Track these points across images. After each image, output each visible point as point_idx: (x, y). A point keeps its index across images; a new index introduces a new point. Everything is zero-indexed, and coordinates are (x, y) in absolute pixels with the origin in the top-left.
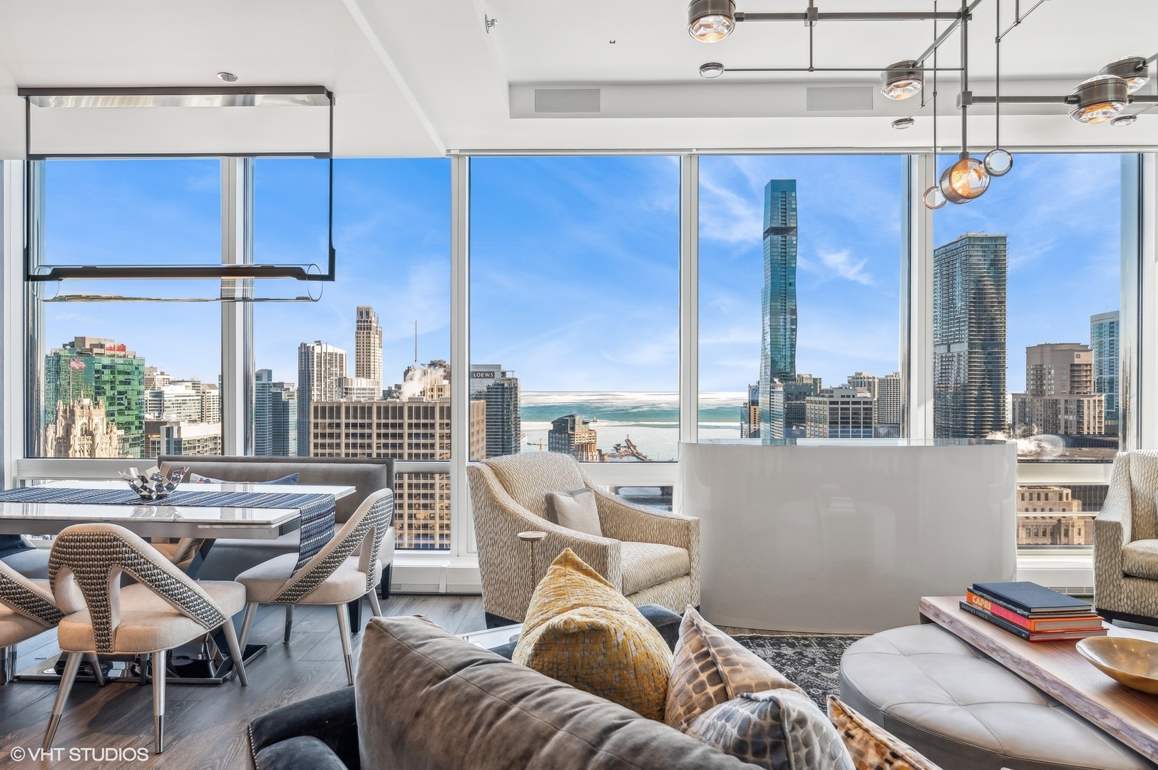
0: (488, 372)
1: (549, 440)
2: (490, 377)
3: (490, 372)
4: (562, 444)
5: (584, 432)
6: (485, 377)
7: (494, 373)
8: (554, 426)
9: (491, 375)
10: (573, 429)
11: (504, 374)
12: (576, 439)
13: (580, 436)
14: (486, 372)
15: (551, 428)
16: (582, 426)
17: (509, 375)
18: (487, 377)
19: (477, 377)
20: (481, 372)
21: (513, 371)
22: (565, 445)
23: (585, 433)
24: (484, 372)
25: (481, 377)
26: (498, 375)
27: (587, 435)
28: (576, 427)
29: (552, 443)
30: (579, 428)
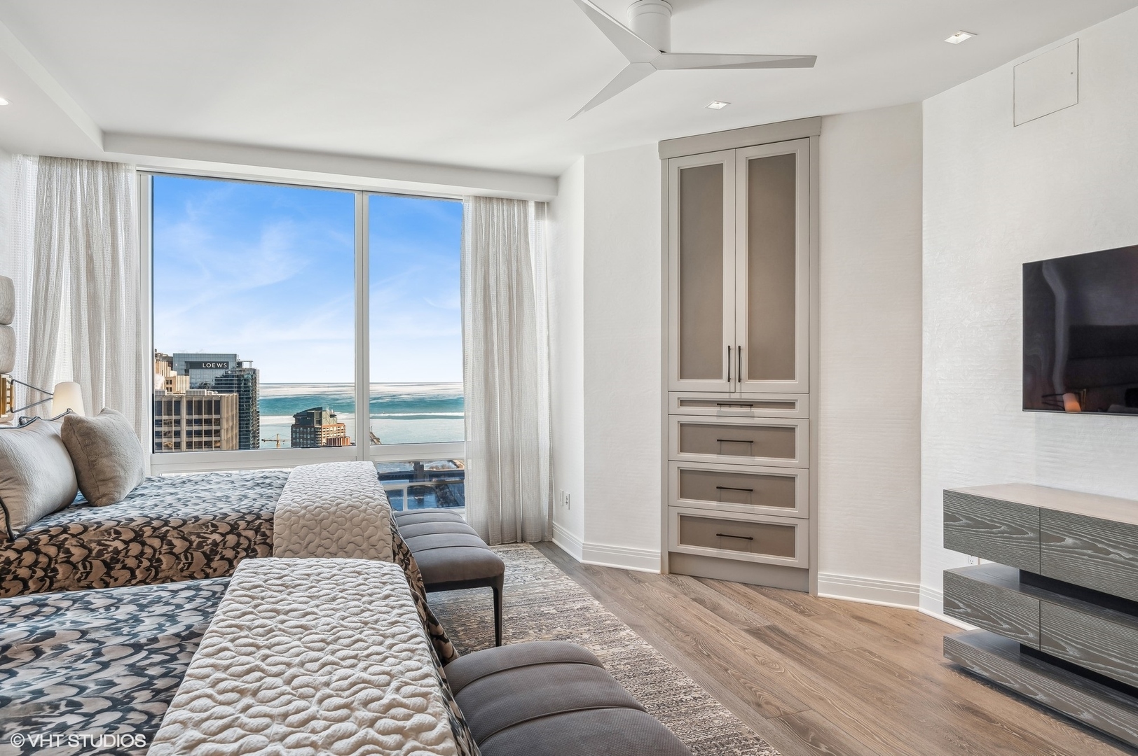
0: (221, 363)
1: (292, 435)
2: (223, 368)
3: (223, 363)
4: (307, 439)
5: (331, 426)
6: (216, 368)
7: (227, 363)
8: (297, 420)
9: (224, 365)
10: (320, 422)
11: (240, 364)
12: (323, 433)
13: (328, 429)
14: (218, 363)
15: (293, 421)
16: (329, 419)
17: (246, 366)
18: (220, 368)
19: (206, 368)
20: (211, 363)
21: (251, 362)
22: (311, 439)
23: (333, 426)
24: (216, 363)
25: (211, 368)
26: (232, 365)
27: (335, 429)
28: (323, 420)
29: (296, 438)
30: (326, 421)
